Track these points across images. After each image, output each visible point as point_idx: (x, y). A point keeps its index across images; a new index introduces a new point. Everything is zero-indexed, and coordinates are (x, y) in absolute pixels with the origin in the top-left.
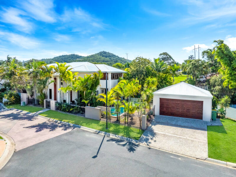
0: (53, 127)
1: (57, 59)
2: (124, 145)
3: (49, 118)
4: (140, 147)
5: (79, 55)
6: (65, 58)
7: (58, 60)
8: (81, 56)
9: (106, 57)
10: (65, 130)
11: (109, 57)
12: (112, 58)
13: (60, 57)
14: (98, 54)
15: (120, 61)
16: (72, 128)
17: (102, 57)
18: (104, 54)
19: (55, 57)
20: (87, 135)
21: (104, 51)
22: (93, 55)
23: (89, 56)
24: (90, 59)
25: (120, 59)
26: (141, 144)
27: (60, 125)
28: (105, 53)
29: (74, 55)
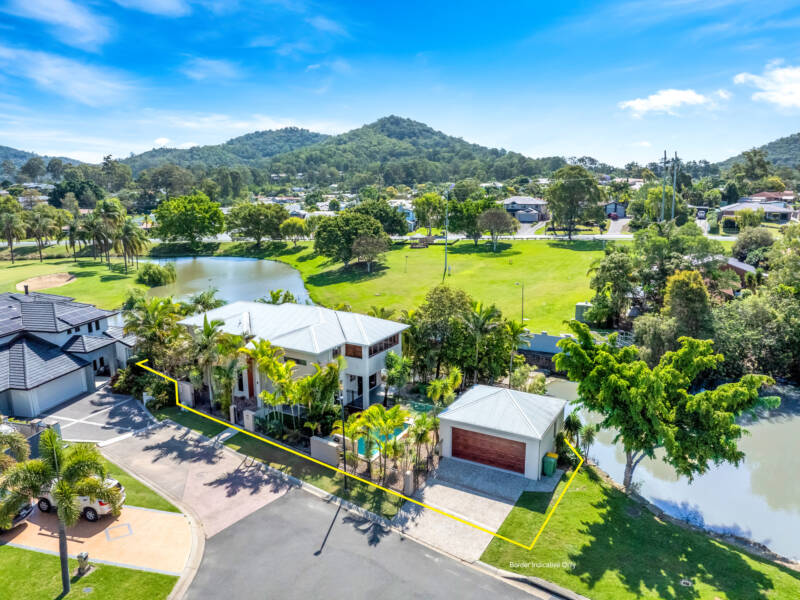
0: (255, 484)
1: (238, 146)
2: (365, 531)
3: (244, 456)
4: (391, 535)
5: (310, 131)
6: (264, 143)
7: (243, 149)
8: (317, 135)
9: (401, 137)
10: (276, 491)
11: (410, 137)
12: (421, 141)
13: (248, 137)
14: (373, 126)
15: (449, 152)
16: (288, 487)
17: (389, 136)
18: (393, 128)
19: (232, 140)
20: (311, 505)
21: (392, 117)
22: (357, 130)
23: (345, 134)
24: (347, 146)
25: (447, 145)
26: (393, 529)
27: (266, 477)
28: (395, 121)
29: (292, 131)
